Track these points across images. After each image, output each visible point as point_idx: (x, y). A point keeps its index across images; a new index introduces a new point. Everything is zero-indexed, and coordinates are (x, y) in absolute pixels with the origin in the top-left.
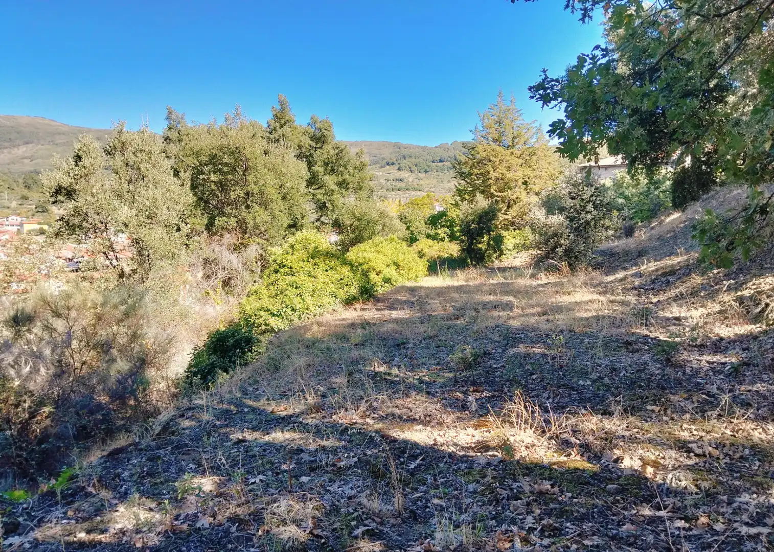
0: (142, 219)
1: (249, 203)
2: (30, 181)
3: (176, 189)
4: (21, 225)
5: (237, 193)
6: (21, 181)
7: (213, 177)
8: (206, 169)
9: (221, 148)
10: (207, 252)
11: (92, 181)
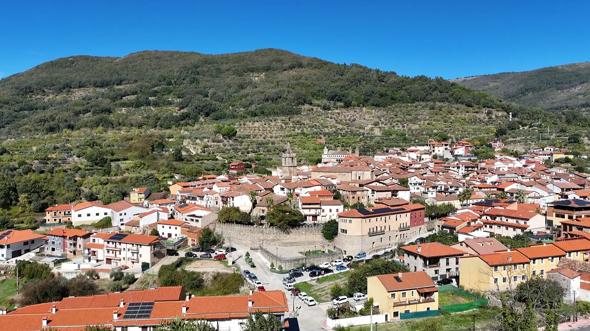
2: (570, 117)
4: (552, 154)
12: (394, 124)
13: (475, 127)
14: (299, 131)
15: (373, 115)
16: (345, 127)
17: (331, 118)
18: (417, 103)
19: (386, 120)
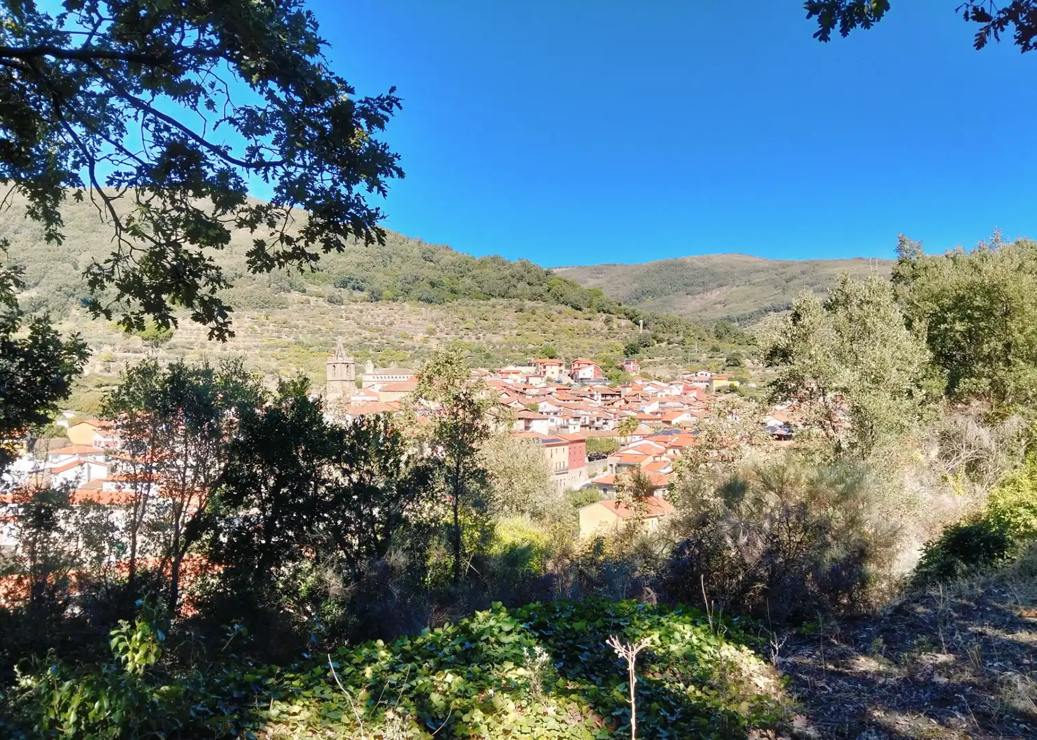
0: (866, 384)
1: (1009, 357)
2: (722, 330)
3: (908, 344)
4: (710, 381)
5: (992, 345)
6: (712, 330)
7: (958, 326)
8: (949, 315)
9: (971, 288)
10: (946, 424)
11: (811, 341)
12: (462, 333)
13: (590, 341)
14: (291, 339)
15: (424, 317)
16: (377, 335)
17: (347, 319)
18: (493, 300)
19: (446, 326)
